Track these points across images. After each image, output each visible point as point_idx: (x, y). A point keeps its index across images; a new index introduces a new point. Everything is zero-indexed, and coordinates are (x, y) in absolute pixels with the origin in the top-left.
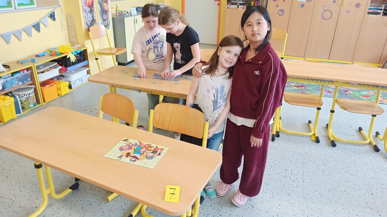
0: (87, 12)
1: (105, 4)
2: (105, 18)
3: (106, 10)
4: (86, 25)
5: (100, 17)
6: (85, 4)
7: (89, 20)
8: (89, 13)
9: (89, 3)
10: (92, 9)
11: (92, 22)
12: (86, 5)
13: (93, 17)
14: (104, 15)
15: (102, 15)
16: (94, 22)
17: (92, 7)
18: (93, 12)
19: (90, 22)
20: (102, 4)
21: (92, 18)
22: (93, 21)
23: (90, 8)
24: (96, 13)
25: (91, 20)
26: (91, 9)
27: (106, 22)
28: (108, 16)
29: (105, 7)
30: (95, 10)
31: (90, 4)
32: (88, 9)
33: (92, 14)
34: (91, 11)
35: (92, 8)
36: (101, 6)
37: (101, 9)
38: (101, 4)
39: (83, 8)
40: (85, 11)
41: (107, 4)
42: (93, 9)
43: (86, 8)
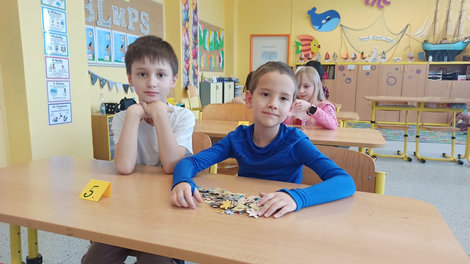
0: (186, 74)
1: (196, 70)
2: (195, 82)
3: (197, 75)
4: (184, 86)
5: (193, 80)
6: (185, 67)
7: (186, 81)
9: (187, 67)
13: (188, 79)
14: (195, 79)
15: (194, 79)
16: (189, 84)
17: (189, 70)
22: (188, 82)
24: (190, 76)
27: (195, 85)
28: (197, 80)
29: (196, 73)
30: (190, 74)
32: (186, 72)
33: (188, 77)
34: (188, 74)
36: (194, 71)
37: (194, 73)
39: (183, 71)
40: (185, 73)
41: (198, 70)
42: (189, 72)
43: (185, 70)
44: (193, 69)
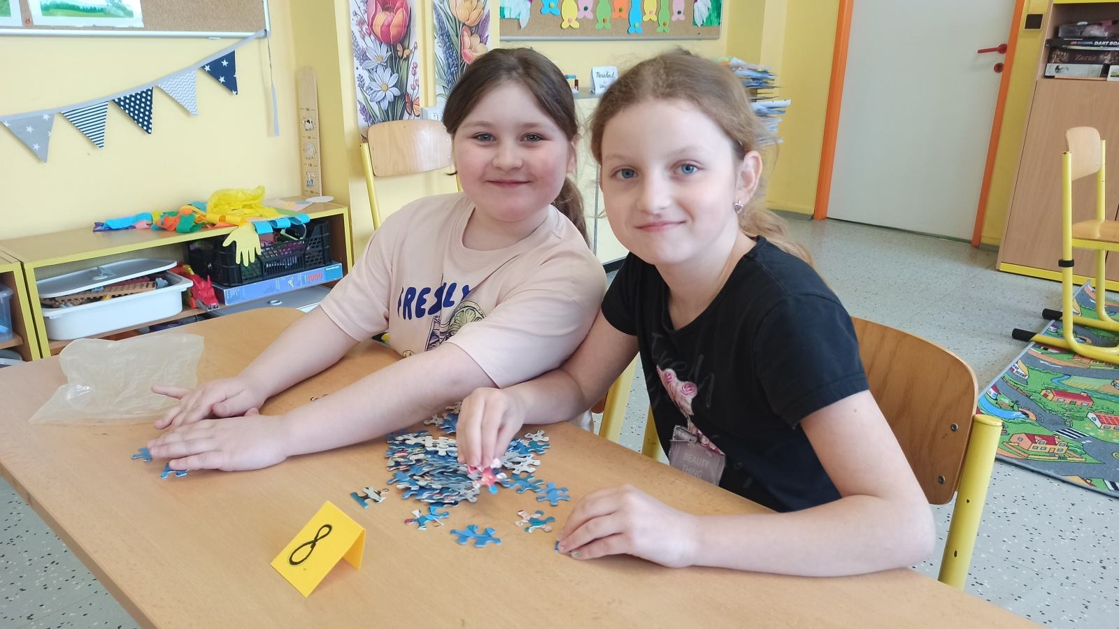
0: (374, 62)
1: (469, 40)
4: (361, 118)
6: (365, 27)
7: (380, 95)
8: (380, 70)
9: (386, 27)
10: (400, 54)
11: (392, 104)
12: (371, 31)
13: (400, 85)
16: (404, 107)
17: (402, 43)
18: (403, 64)
19: (385, 105)
20: (454, 38)
21: (396, 92)
22: (402, 103)
23: (392, 46)
24: (420, 71)
25: (390, 97)
26: (396, 51)
29: (466, 51)
30: (417, 58)
31: (393, 32)
32: (384, 52)
33: (396, 75)
34: (396, 62)
35: (399, 48)
36: (449, 47)
37: (448, 56)
38: (449, 36)
39: (354, 43)
40: (363, 57)
41: (483, 40)
42: (407, 52)
43: (369, 44)
44: (444, 35)
